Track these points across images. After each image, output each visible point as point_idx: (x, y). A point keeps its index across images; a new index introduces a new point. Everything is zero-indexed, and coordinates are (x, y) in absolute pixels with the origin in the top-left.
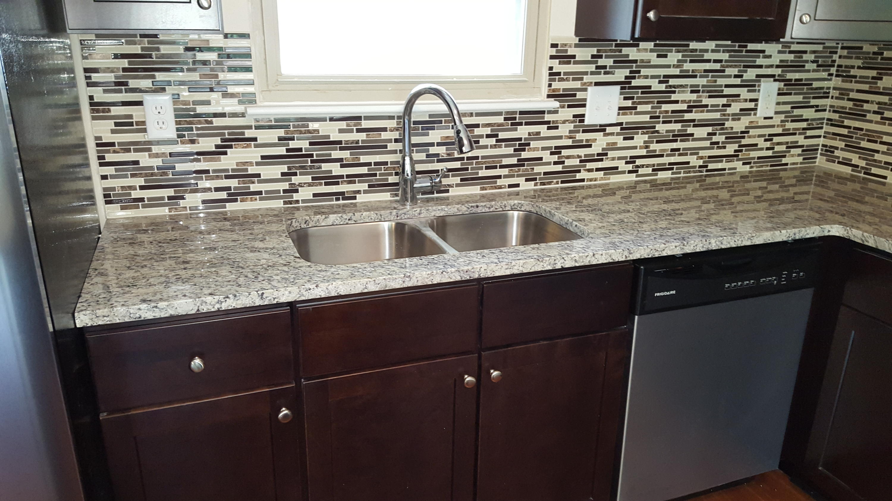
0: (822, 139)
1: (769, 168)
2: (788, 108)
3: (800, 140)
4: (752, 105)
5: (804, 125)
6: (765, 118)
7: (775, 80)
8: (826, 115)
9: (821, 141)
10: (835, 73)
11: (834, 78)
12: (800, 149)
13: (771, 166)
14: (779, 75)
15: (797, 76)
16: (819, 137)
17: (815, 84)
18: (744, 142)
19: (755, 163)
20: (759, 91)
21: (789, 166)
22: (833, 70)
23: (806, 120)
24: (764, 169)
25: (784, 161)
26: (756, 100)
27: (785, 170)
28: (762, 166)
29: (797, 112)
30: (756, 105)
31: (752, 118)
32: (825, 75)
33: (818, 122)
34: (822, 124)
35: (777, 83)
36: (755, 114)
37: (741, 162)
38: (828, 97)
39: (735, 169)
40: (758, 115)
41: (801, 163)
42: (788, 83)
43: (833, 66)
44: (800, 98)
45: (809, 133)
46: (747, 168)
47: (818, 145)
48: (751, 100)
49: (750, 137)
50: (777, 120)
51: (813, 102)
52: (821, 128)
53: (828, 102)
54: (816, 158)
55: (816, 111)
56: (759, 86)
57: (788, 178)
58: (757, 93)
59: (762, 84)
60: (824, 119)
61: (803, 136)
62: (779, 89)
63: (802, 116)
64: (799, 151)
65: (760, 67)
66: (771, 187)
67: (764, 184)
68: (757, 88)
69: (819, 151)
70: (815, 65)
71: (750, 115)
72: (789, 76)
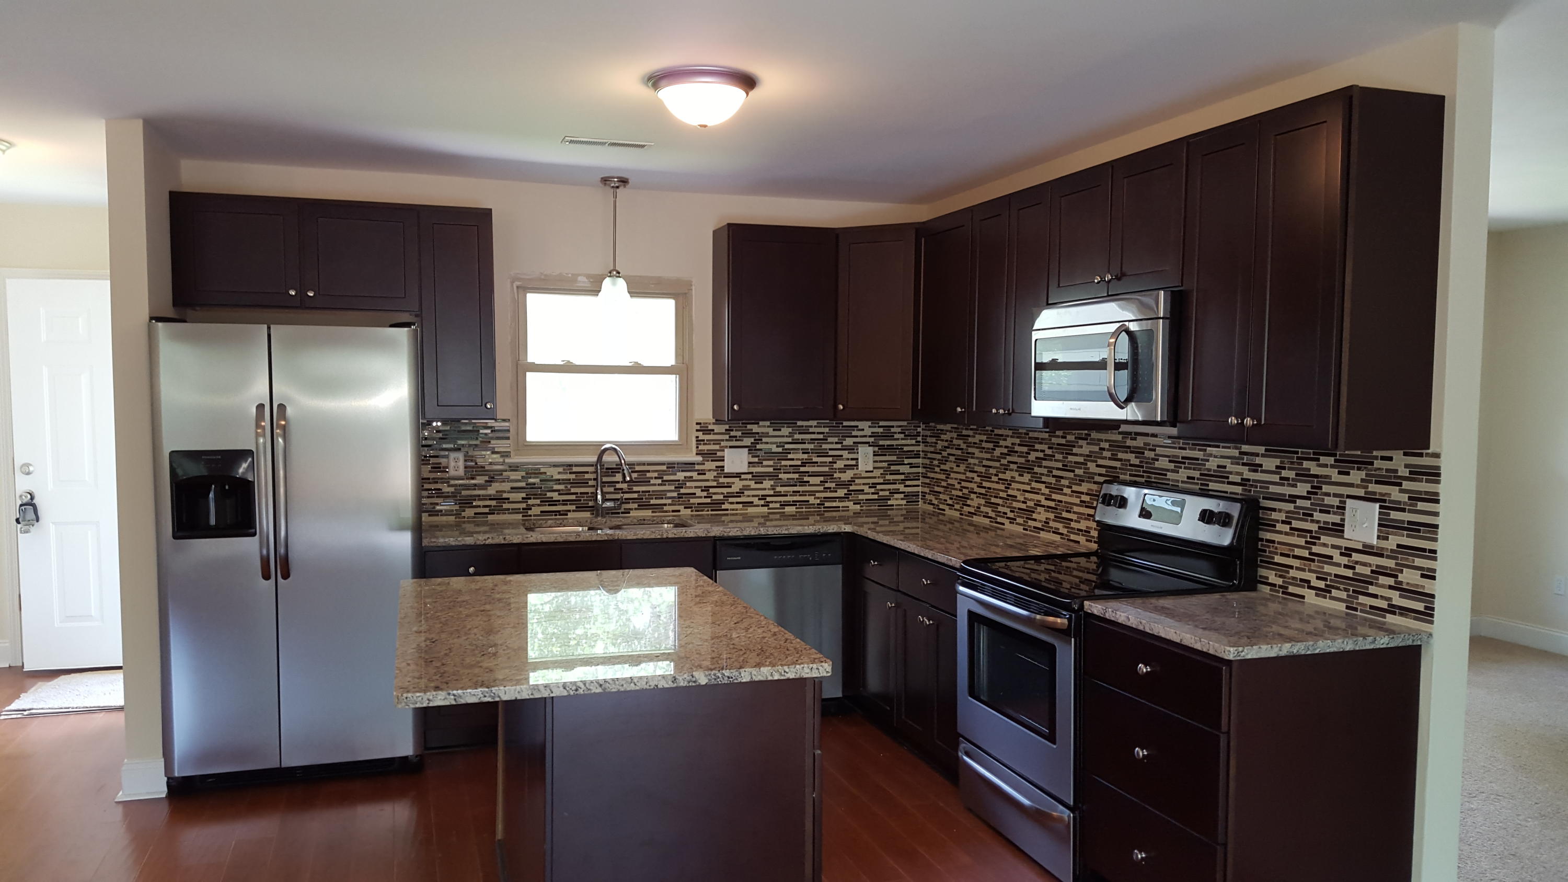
0: (920, 487)
1: (877, 508)
2: (885, 465)
3: (902, 488)
4: (854, 462)
5: (902, 477)
6: (866, 472)
7: (870, 446)
8: (920, 470)
9: (920, 489)
10: (921, 440)
11: (921, 444)
12: (903, 495)
13: (878, 506)
14: (872, 442)
15: (888, 443)
16: (918, 486)
17: (906, 449)
18: (851, 488)
19: (863, 503)
20: (858, 453)
21: (895, 507)
22: (919, 439)
23: (903, 474)
24: (872, 508)
25: (889, 503)
26: (857, 459)
27: (893, 509)
28: (870, 506)
29: (893, 468)
30: (857, 462)
31: (855, 471)
32: (913, 442)
33: (915, 475)
34: (919, 476)
35: (871, 448)
36: (857, 469)
37: (852, 503)
38: (919, 458)
39: (848, 507)
40: (859, 469)
41: (905, 505)
42: (881, 447)
43: (919, 436)
44: (894, 458)
45: (908, 483)
46: (858, 507)
47: (919, 492)
48: (852, 459)
49: (856, 485)
50: (877, 473)
51: (906, 461)
52: (919, 480)
53: (920, 461)
54: (919, 501)
55: (910, 467)
56: (857, 449)
57: (896, 516)
58: (856, 454)
59: (860, 448)
60: (919, 473)
61: (903, 485)
62: (874, 452)
63: (899, 470)
64: (902, 496)
65: (857, 437)
66: (881, 522)
67: (875, 519)
68: (855, 451)
69: (920, 497)
70: (903, 435)
71: (854, 469)
72: (881, 443)
